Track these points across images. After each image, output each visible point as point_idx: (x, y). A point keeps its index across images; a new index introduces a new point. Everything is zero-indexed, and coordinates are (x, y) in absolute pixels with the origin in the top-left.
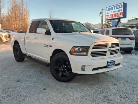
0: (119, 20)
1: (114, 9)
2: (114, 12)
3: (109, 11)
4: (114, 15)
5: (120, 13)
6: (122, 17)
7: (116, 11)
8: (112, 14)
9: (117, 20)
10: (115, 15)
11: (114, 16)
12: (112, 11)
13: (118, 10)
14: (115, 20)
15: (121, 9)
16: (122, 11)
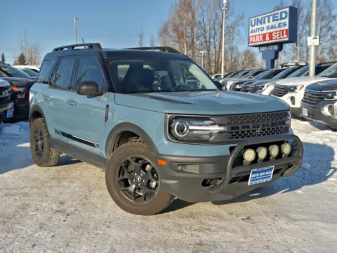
0: (280, 49)
1: (269, 22)
2: (268, 28)
3: (256, 27)
4: (267, 35)
5: (283, 31)
6: (287, 39)
7: (272, 27)
9: (276, 48)
10: (270, 34)
11: (267, 38)
12: (265, 26)
13: (277, 23)
14: (271, 48)
15: (283, 21)
16: (287, 27)
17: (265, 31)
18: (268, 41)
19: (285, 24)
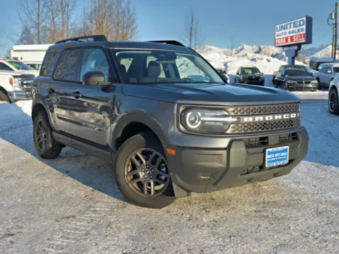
0: (299, 48)
1: (290, 28)
2: (290, 32)
3: (280, 32)
4: (289, 38)
5: (301, 35)
6: (304, 41)
7: (293, 32)
8: (286, 36)
9: (296, 48)
10: (292, 38)
11: (289, 40)
12: (287, 31)
13: (296, 29)
14: (292, 48)
15: (301, 27)
16: (304, 32)
17: (288, 35)
18: (289, 43)
19: (302, 30)
